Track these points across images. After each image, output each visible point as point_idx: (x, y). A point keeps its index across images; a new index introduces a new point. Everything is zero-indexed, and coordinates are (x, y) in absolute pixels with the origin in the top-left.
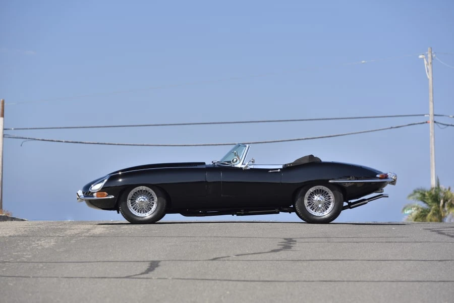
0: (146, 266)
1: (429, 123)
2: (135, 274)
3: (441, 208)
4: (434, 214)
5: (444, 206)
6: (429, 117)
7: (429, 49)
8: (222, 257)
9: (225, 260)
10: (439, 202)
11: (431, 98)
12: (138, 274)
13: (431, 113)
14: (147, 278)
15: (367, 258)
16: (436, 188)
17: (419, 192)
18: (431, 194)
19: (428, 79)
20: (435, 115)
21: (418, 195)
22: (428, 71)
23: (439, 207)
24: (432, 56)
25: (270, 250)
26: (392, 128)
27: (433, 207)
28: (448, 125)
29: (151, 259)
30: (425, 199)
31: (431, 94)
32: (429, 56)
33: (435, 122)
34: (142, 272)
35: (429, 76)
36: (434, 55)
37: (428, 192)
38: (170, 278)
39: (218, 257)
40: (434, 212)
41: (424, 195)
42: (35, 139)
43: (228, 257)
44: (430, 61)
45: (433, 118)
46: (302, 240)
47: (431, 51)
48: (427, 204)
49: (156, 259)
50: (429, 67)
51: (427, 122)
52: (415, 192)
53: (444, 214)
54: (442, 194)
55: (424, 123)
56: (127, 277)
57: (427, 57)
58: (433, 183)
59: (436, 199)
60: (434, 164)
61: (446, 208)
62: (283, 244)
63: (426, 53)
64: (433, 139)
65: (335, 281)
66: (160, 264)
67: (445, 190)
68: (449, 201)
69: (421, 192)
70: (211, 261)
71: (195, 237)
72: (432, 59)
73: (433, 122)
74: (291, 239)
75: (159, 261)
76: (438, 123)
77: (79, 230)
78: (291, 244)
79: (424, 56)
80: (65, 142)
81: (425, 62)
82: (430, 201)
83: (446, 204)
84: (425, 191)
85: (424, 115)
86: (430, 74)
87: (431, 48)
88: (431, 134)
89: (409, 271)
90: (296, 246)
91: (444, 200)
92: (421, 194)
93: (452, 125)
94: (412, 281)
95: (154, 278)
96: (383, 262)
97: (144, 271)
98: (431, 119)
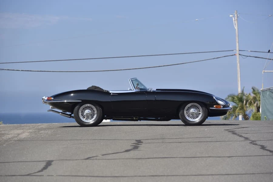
0: (43, 165)
1: (236, 55)
2: (34, 172)
3: (244, 106)
4: (240, 109)
5: (246, 104)
6: (236, 52)
7: (236, 12)
8: (93, 157)
9: (94, 159)
10: (243, 102)
11: (237, 41)
12: (36, 172)
13: (237, 49)
14: (40, 176)
15: (184, 156)
16: (241, 93)
17: (231, 96)
18: (238, 97)
19: (235, 29)
20: (239, 50)
21: (230, 98)
22: (235, 25)
23: (243, 105)
24: (237, 16)
25: (124, 151)
26: (214, 58)
27: (239, 105)
28: (248, 56)
29: (48, 159)
30: (234, 100)
31: (237, 38)
32: (236, 15)
33: (240, 54)
34: (39, 170)
35: (236, 28)
36: (238, 15)
37: (236, 97)
38: (55, 175)
39: (90, 156)
40: (240, 108)
41: (234, 98)
42: (3, 69)
43: (97, 156)
44: (236, 18)
45: (238, 52)
46: (147, 141)
47: (237, 13)
48: (236, 103)
49: (51, 159)
50: (236, 22)
51: (235, 55)
52: (229, 96)
53: (246, 109)
54: (244, 97)
55: (233, 55)
56: (28, 175)
57: (234, 16)
58: (240, 91)
59: (241, 100)
60: (239, 79)
61: (248, 105)
62: (134, 145)
63: (234, 14)
64: (239, 65)
65: (159, 176)
66: (53, 163)
67: (247, 94)
68: (249, 101)
69: (232, 96)
70: (85, 160)
71: (81, 140)
72: (237, 17)
73: (239, 55)
74: (140, 140)
75: (52, 161)
76: (242, 55)
77: (13, 135)
78: (139, 145)
79: (233, 16)
80: (21, 71)
81: (234, 19)
82: (238, 101)
83: (247, 103)
84: (234, 96)
85: (233, 50)
86: (237, 27)
87: (237, 11)
88: (237, 62)
89: (208, 167)
90: (142, 147)
91: (246, 101)
92: (232, 97)
93: (250, 56)
94: (208, 175)
95: (45, 175)
96: (193, 159)
97: (40, 169)
98: (237, 52)
